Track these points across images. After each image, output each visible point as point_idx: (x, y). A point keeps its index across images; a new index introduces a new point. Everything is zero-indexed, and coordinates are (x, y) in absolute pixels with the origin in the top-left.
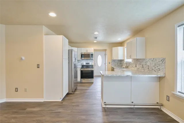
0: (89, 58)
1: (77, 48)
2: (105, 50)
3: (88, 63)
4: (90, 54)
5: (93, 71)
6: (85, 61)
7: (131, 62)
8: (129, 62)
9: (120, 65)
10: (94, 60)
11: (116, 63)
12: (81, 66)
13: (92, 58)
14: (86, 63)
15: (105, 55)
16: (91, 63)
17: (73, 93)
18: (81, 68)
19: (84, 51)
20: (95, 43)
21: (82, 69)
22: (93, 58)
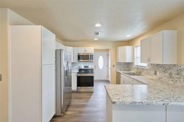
0: (88, 60)
1: (72, 47)
2: (108, 50)
3: (87, 67)
4: (89, 55)
5: (93, 76)
6: (83, 63)
7: (146, 67)
8: (142, 66)
9: (127, 69)
10: (94, 62)
11: (122, 67)
12: (78, 69)
13: (91, 60)
14: (85, 67)
15: (108, 55)
16: (90, 66)
17: (62, 115)
18: (78, 73)
19: (82, 51)
20: (96, 41)
21: (79, 75)
22: (94, 60)
